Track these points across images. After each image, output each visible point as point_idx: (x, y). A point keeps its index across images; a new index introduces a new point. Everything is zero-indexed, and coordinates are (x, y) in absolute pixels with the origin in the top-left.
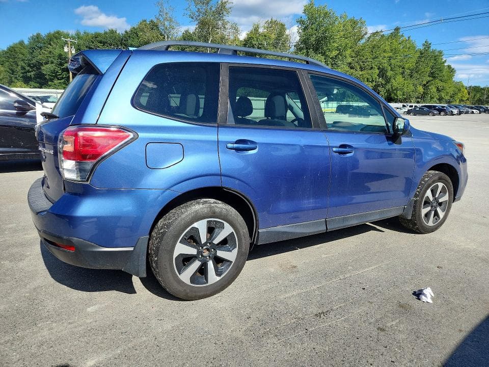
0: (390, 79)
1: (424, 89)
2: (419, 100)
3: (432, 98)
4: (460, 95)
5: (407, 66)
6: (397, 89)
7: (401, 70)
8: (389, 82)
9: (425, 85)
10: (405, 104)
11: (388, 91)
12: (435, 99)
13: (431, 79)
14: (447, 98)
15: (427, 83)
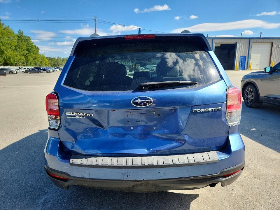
0: (4, 51)
1: (26, 58)
2: (24, 64)
3: (31, 63)
4: (44, 62)
5: (12, 44)
6: (10, 58)
7: (10, 46)
8: (3, 53)
9: (25, 56)
10: (20, 67)
11: (4, 59)
12: (33, 64)
13: (28, 52)
14: (39, 63)
15: (26, 54)
